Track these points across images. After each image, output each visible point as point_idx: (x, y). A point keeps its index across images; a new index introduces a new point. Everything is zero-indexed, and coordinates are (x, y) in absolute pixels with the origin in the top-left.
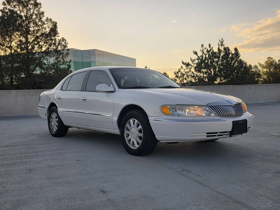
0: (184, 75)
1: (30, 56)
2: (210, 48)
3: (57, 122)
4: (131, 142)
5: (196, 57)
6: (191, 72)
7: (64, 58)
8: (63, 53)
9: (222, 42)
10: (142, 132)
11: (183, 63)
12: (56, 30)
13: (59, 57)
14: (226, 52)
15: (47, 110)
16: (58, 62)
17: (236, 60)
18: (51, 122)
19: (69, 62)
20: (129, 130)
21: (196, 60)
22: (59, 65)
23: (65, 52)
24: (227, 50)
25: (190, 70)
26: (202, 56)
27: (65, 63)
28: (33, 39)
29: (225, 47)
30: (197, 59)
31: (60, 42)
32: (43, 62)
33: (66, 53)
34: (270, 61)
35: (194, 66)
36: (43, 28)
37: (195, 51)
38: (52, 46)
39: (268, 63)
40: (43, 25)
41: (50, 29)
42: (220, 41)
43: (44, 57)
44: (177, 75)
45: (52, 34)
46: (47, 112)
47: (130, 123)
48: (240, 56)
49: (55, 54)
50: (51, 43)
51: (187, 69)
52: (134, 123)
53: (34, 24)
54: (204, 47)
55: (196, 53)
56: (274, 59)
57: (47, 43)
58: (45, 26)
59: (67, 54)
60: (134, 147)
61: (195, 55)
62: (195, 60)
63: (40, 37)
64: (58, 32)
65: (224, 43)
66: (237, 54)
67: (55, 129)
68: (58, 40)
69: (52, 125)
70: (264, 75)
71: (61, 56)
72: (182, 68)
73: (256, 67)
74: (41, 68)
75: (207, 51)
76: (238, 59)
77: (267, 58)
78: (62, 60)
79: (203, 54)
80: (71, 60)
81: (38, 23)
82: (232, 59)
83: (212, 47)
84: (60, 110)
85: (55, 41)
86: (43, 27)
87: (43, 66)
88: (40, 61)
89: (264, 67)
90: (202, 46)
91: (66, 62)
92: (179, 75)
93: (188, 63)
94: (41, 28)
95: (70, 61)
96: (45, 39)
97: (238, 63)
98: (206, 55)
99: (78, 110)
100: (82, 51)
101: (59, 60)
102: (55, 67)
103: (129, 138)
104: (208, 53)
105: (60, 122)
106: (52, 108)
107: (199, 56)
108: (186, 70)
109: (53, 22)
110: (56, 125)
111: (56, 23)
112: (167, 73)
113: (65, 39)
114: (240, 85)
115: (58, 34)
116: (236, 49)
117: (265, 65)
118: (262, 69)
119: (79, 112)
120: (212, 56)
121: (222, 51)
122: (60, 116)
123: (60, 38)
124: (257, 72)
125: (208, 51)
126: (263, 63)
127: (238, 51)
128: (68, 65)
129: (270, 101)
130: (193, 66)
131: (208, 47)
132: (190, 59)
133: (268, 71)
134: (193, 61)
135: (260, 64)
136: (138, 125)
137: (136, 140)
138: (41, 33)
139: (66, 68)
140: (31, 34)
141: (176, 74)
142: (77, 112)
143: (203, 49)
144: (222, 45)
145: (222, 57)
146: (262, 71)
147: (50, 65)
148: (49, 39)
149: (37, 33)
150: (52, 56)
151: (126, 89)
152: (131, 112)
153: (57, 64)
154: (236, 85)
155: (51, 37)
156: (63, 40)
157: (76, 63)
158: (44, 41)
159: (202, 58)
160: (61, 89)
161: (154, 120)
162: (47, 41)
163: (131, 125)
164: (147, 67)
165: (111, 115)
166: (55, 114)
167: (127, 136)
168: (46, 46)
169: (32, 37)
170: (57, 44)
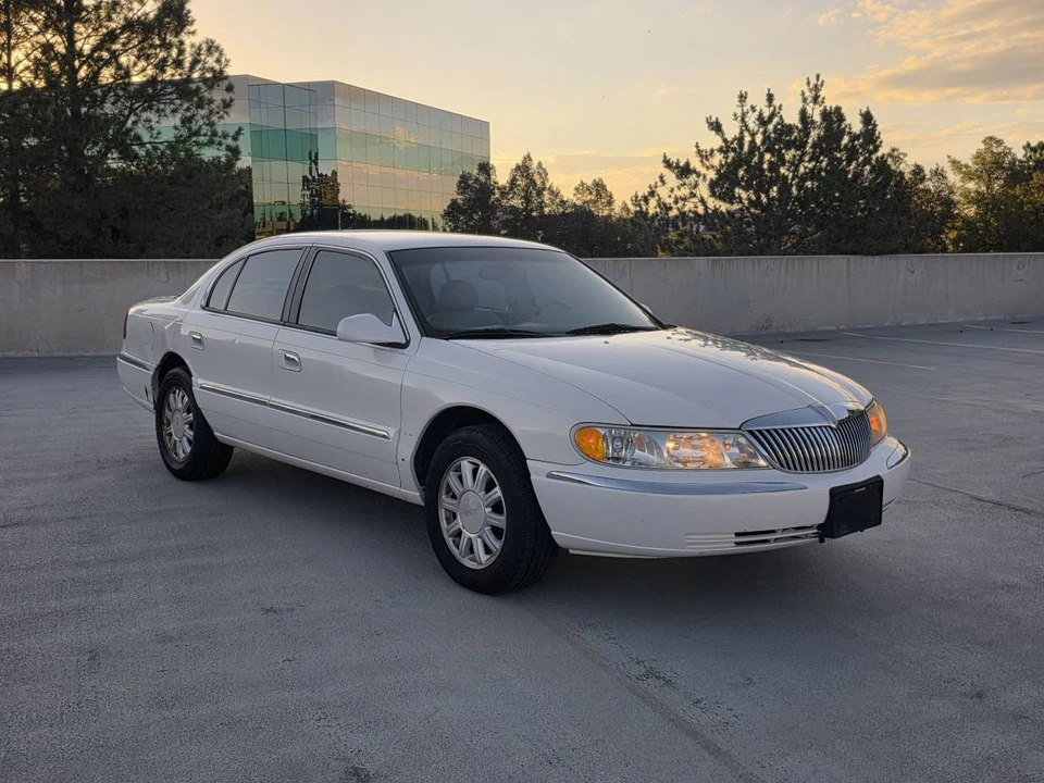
0: (671, 208)
1: (84, 110)
2: (772, 109)
3: (191, 427)
4: (463, 542)
5: (717, 142)
6: (695, 200)
7: (215, 119)
8: (211, 101)
9: (817, 88)
10: (503, 512)
11: (668, 164)
12: (183, 9)
13: (194, 116)
14: (828, 128)
15: (153, 376)
16: (190, 137)
17: (867, 161)
18: (169, 425)
19: (235, 138)
20: (454, 497)
21: (716, 152)
22: (194, 148)
23: (218, 94)
24: (833, 118)
25: (692, 193)
26: (740, 140)
27: (218, 139)
28: (93, 41)
29: (825, 108)
30: (721, 150)
31: (199, 54)
32: (133, 133)
33: (224, 101)
34: (992, 152)
35: (708, 178)
37: (714, 119)
38: (169, 72)
39: (984, 159)
41: (159, 5)
42: (808, 83)
43: (136, 115)
44: (644, 209)
45: (169, 23)
46: (152, 385)
47: (460, 471)
48: (880, 146)
49: (178, 102)
50: (164, 60)
51: (682, 189)
52: (475, 472)
54: (749, 102)
55: (716, 127)
56: (1008, 144)
57: (148, 58)
59: (227, 105)
60: (474, 560)
61: (714, 132)
62: (712, 151)
63: (122, 33)
64: (193, 15)
65: (822, 93)
66: (870, 135)
67: (184, 449)
68: (192, 46)
69: (171, 435)
70: (969, 203)
71: (202, 112)
72: (664, 183)
73: (939, 174)
74: (127, 155)
75: (758, 119)
76: (874, 157)
77: (984, 141)
78: (205, 129)
79: (742, 132)
80: (240, 129)
82: (852, 154)
83: (777, 105)
84: (198, 381)
85: (181, 52)
87: (136, 148)
88: (121, 129)
89: (969, 176)
90: (743, 98)
91: (220, 134)
92: (652, 207)
93: (688, 164)
95: (239, 132)
96: (140, 43)
97: (871, 172)
98: (753, 135)
99: (269, 397)
100: (284, 86)
101: (194, 128)
102: (182, 155)
103: (457, 528)
104: (761, 130)
105: (200, 425)
106: (172, 373)
107: (729, 137)
108: (676, 189)
110: (184, 438)
113: (217, 47)
114: (877, 258)
115: (192, 23)
116: (867, 118)
117: (974, 167)
118: (962, 180)
119: (272, 405)
120: (778, 140)
121: (813, 122)
122: (200, 406)
123: (197, 40)
124: (943, 194)
125: (762, 122)
126: (967, 159)
127: (875, 126)
128: (229, 148)
129: (981, 318)
130: (705, 177)
131: (762, 105)
132: (695, 149)
133: (983, 189)
134: (704, 156)
135: (954, 163)
136: (489, 487)
137: (480, 537)
138: (126, 19)
139: (223, 159)
140: (89, 20)
141: (640, 205)
142: (265, 403)
143: (745, 110)
144: (815, 99)
145: (814, 146)
146: (960, 191)
147: (160, 146)
148: (158, 42)
149: (110, 19)
150: (168, 112)
151: (447, 339)
152: (463, 433)
153: (185, 141)
154: (860, 257)
155: (165, 34)
156: (209, 49)
157: (259, 134)
158: (135, 51)
159: (741, 146)
160: (206, 307)
161: (548, 476)
162: (149, 52)
163: (464, 481)
164: (531, 160)
165: (392, 432)
166: (183, 397)
167: (447, 519)
168: (144, 70)
169: (90, 30)
170: (187, 64)
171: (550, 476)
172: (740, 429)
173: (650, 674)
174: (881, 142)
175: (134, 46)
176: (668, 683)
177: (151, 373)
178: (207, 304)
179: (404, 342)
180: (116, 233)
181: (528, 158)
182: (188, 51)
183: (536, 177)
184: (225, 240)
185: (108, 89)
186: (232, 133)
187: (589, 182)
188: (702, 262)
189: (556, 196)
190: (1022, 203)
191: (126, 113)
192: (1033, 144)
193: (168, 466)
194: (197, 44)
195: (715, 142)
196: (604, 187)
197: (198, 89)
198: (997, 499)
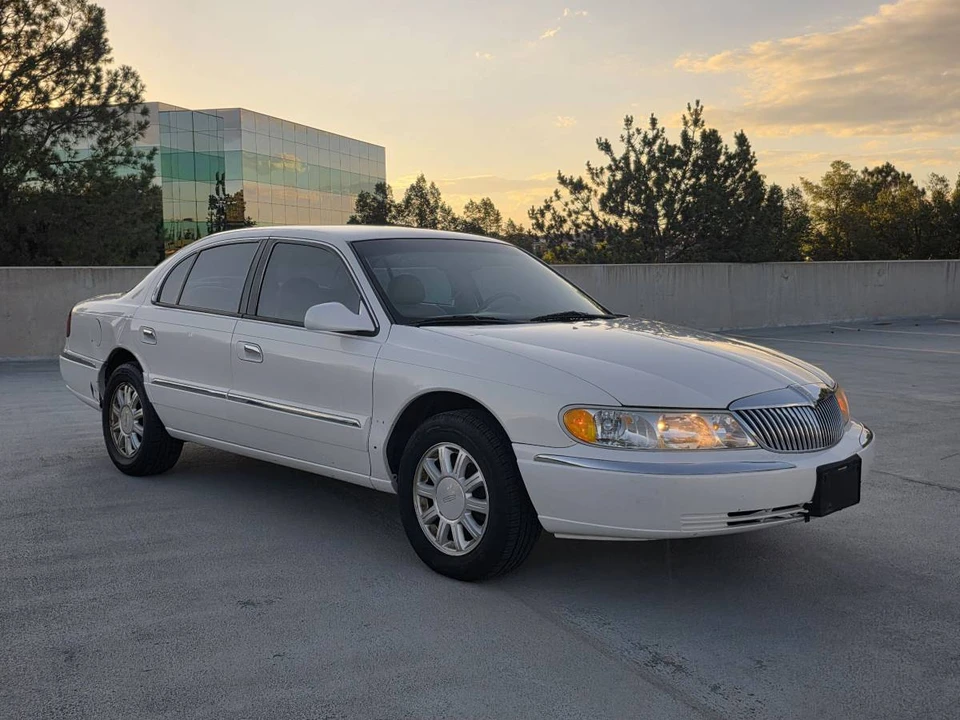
0: (565, 221)
1: (4, 131)
2: (655, 131)
3: (141, 423)
4: (441, 530)
5: (606, 161)
6: (588, 213)
7: (130, 139)
8: (127, 124)
9: (697, 113)
10: (485, 498)
11: (562, 180)
12: (101, 38)
13: (111, 137)
14: (707, 148)
15: (100, 373)
16: (106, 156)
17: (742, 178)
18: (116, 420)
19: (150, 158)
20: (430, 483)
21: (605, 170)
22: (110, 167)
23: (134, 117)
24: (711, 141)
25: (584, 207)
26: (627, 159)
27: (134, 159)
28: (13, 67)
29: (704, 130)
30: (610, 168)
31: (115, 80)
32: (51, 153)
33: (139, 124)
34: (840, 174)
35: (599, 193)
36: (53, 28)
37: (603, 141)
38: (87, 97)
39: (833, 180)
40: (52, 16)
41: (78, 33)
42: (689, 108)
43: (54, 136)
44: (540, 221)
45: (87, 51)
46: (99, 382)
47: (437, 458)
48: (755, 164)
49: (95, 124)
50: (82, 86)
51: (576, 203)
52: (454, 458)
53: (17, 11)
54: (635, 125)
55: (606, 147)
56: (852, 167)
57: (66, 83)
58: (58, 21)
59: (142, 127)
60: (452, 547)
61: (603, 152)
62: (602, 169)
63: (41, 60)
64: (110, 44)
65: (702, 117)
66: (744, 154)
67: (132, 445)
68: (109, 73)
69: (118, 431)
70: (820, 220)
71: (119, 134)
72: (558, 197)
73: (794, 193)
74: (45, 174)
75: (644, 141)
76: (749, 174)
77: (832, 165)
78: (121, 150)
79: (628, 151)
80: (155, 149)
81: (32, 9)
82: (729, 171)
83: (660, 129)
84: (149, 376)
85: (98, 78)
86: (51, 23)
87: (53, 167)
88: (40, 148)
89: (819, 195)
90: (629, 121)
91: (135, 154)
92: (548, 220)
93: (580, 181)
94: (46, 27)
95: (154, 151)
96: (58, 69)
98: (638, 154)
99: (227, 390)
100: (193, 114)
101: (111, 148)
102: (99, 173)
103: (433, 514)
104: (647, 150)
105: (151, 421)
106: (121, 369)
107: (617, 157)
108: (570, 203)
109: (91, 9)
110: (133, 434)
111: (101, 12)
112: (492, 202)
113: (133, 74)
114: (754, 265)
115: (109, 51)
116: (742, 140)
117: (824, 188)
118: (814, 199)
119: (230, 398)
120: (661, 159)
121: (694, 143)
122: (151, 400)
123: (114, 67)
124: (798, 211)
125: (648, 143)
126: (817, 180)
127: (749, 147)
128: (144, 167)
129: (847, 320)
130: (596, 192)
131: (646, 127)
132: (587, 168)
133: (833, 207)
134: (595, 174)
135: (806, 184)
136: (469, 471)
137: (460, 523)
138: (45, 46)
139: (139, 177)
140: (7, 48)
141: (536, 219)
142: (223, 396)
143: (631, 132)
144: (696, 122)
145: (695, 164)
146: (812, 209)
147: (77, 165)
148: (75, 68)
149: (29, 46)
150: (86, 133)
151: (418, 326)
152: (441, 419)
153: (102, 160)
154: (738, 264)
155: (83, 61)
156: (126, 76)
157: (170, 156)
158: (54, 77)
159: (627, 164)
160: (157, 302)
161: (535, 460)
162: (68, 78)
163: (442, 468)
164: (424, 181)
165: (363, 420)
166: (132, 393)
167: (422, 506)
168: (62, 94)
169: (10, 58)
170: (104, 90)
171: (537, 459)
172: (727, 409)
173: (656, 660)
174: (756, 161)
175: (53, 73)
176: (679, 668)
177: (98, 370)
178: (158, 300)
179: (373, 329)
180: (33, 247)
181: (422, 179)
182: (105, 77)
183: (429, 197)
184: (139, 253)
185: (27, 112)
186: (147, 153)
187: (478, 201)
188: (597, 268)
189: (448, 214)
190: (869, 219)
191: (45, 134)
192: (870, 169)
193: (116, 463)
194: (113, 72)
195: (604, 160)
196: (491, 206)
197: (115, 112)
198: (925, 480)
